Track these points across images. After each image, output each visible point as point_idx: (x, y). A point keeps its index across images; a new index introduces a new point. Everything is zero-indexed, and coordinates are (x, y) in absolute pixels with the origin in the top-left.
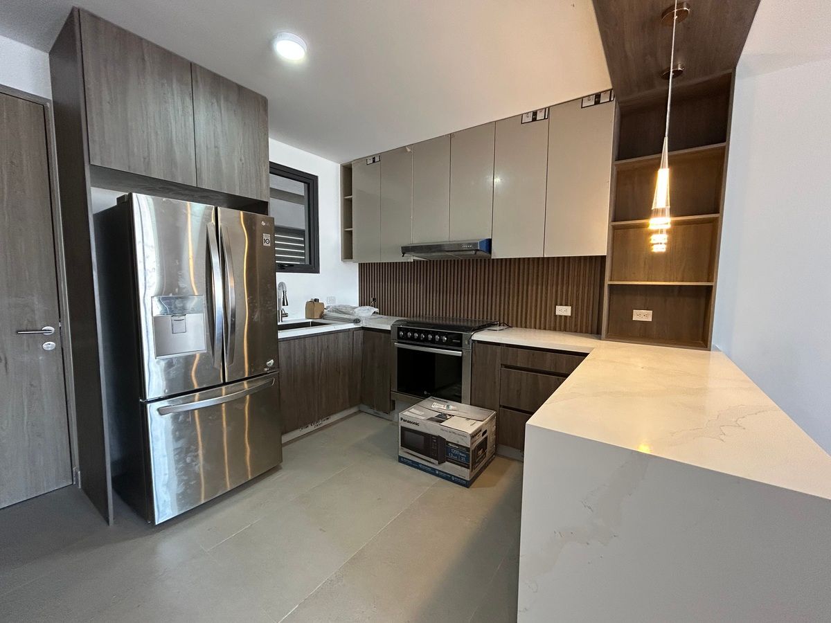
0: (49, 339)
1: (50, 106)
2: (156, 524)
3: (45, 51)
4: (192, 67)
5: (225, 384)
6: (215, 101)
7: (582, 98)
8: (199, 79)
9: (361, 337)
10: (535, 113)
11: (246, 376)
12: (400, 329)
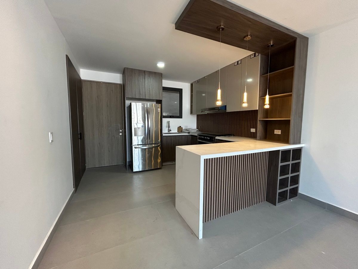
0: (121, 133)
1: (122, 85)
2: (134, 171)
3: (121, 74)
4: (144, 72)
5: (148, 144)
6: (149, 78)
7: (250, 55)
8: (146, 74)
9: (191, 138)
10: (238, 62)
11: (154, 143)
12: (199, 135)
